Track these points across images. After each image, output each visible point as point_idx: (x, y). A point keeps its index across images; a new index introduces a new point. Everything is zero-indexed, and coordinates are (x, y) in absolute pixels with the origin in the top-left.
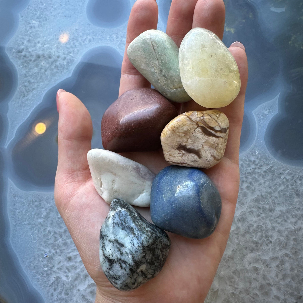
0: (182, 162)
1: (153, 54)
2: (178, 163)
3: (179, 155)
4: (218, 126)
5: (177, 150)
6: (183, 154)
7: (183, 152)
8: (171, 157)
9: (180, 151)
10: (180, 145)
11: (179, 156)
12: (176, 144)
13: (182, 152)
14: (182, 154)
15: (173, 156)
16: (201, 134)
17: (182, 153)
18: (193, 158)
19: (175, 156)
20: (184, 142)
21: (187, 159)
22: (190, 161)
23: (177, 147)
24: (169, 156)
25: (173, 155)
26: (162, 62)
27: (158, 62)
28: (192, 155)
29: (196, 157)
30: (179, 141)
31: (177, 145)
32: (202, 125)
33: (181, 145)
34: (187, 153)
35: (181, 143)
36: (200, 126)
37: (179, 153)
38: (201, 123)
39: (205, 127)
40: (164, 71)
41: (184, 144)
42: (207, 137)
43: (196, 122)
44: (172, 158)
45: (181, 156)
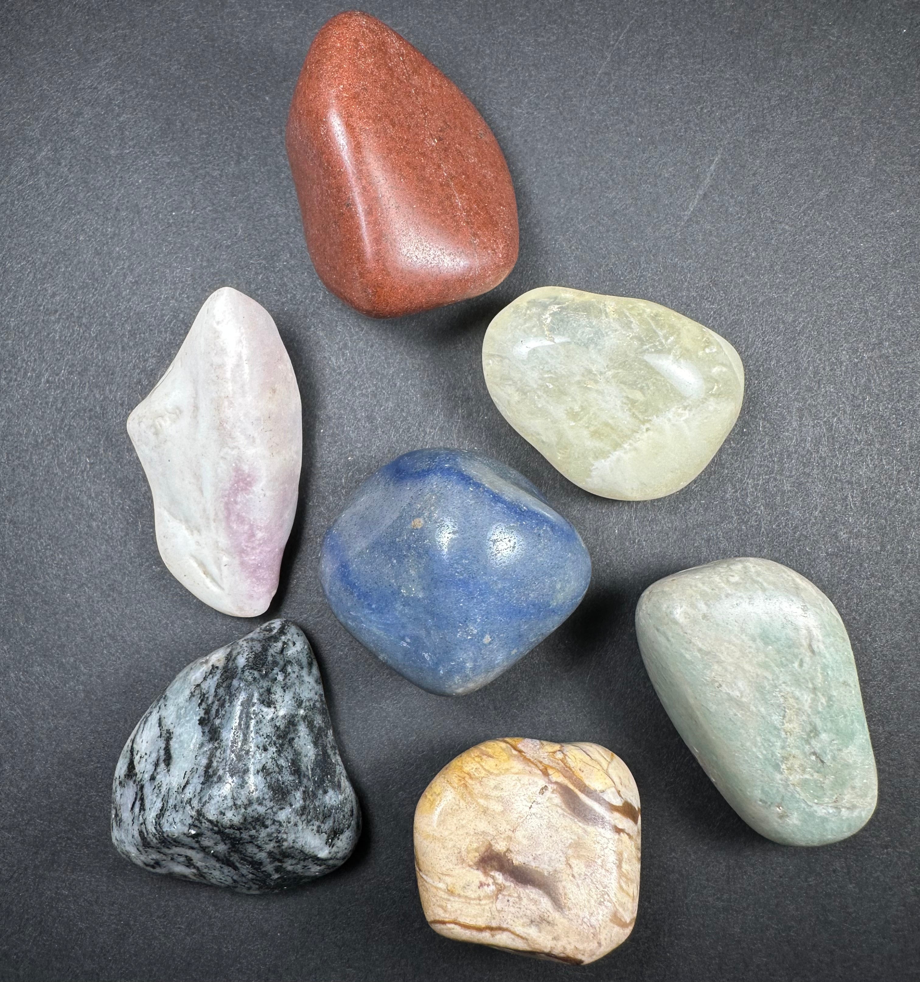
0: (494, 924)
1: (801, 665)
2: (480, 929)
3: (481, 893)
4: (613, 789)
5: (478, 869)
6: (500, 889)
7: (499, 877)
8: (452, 898)
9: (486, 873)
10: (487, 851)
11: (485, 897)
12: (475, 845)
13: (493, 877)
14: (493, 888)
15: (459, 896)
16: (560, 811)
17: (495, 883)
18: (534, 908)
19: (470, 893)
20: (503, 836)
21: (512, 909)
22: (525, 920)
23: (477, 854)
24: (446, 896)
25: (462, 893)
26: (830, 706)
27: (813, 700)
28: (532, 896)
29: (546, 903)
30: (483, 832)
31: (476, 850)
32: (561, 779)
33: (493, 850)
34: (513, 885)
35: (493, 843)
36: (556, 783)
37: (482, 885)
38: (558, 771)
39: (571, 787)
40: (824, 736)
41: (500, 847)
42: (580, 824)
43: (542, 767)
44: (456, 906)
45: (488, 897)
